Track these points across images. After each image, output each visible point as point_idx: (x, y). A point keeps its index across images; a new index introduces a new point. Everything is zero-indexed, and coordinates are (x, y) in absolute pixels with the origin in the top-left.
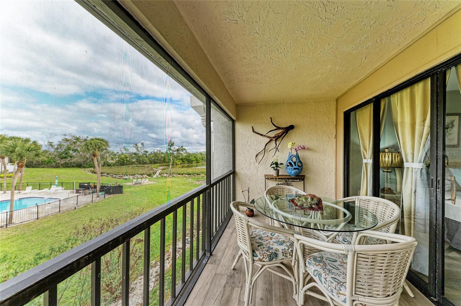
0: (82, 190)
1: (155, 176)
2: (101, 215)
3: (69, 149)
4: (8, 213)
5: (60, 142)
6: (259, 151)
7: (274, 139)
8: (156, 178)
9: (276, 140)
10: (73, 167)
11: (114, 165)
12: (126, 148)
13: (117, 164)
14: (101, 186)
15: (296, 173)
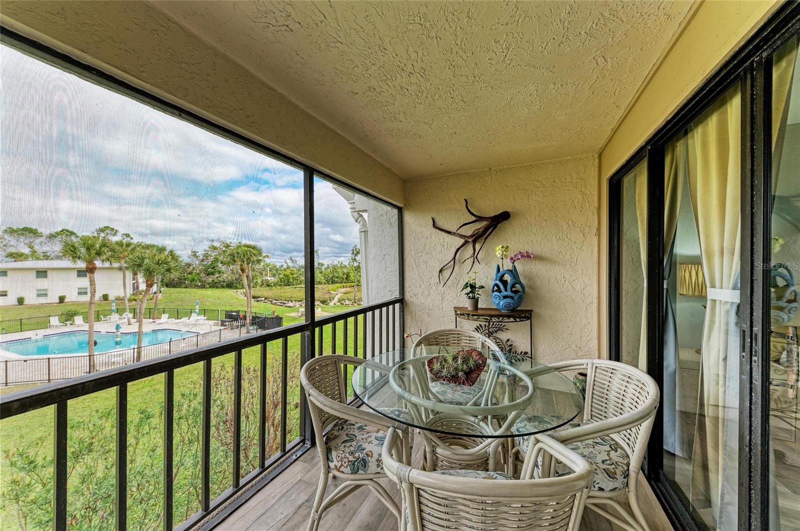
0: (229, 321)
1: (332, 304)
2: (249, 361)
3: (216, 260)
4: (136, 350)
5: (205, 250)
6: (446, 263)
7: (470, 240)
8: (333, 307)
9: (474, 242)
10: (223, 287)
11: (275, 285)
12: (293, 258)
13: (280, 283)
14: (253, 316)
15: (507, 306)
